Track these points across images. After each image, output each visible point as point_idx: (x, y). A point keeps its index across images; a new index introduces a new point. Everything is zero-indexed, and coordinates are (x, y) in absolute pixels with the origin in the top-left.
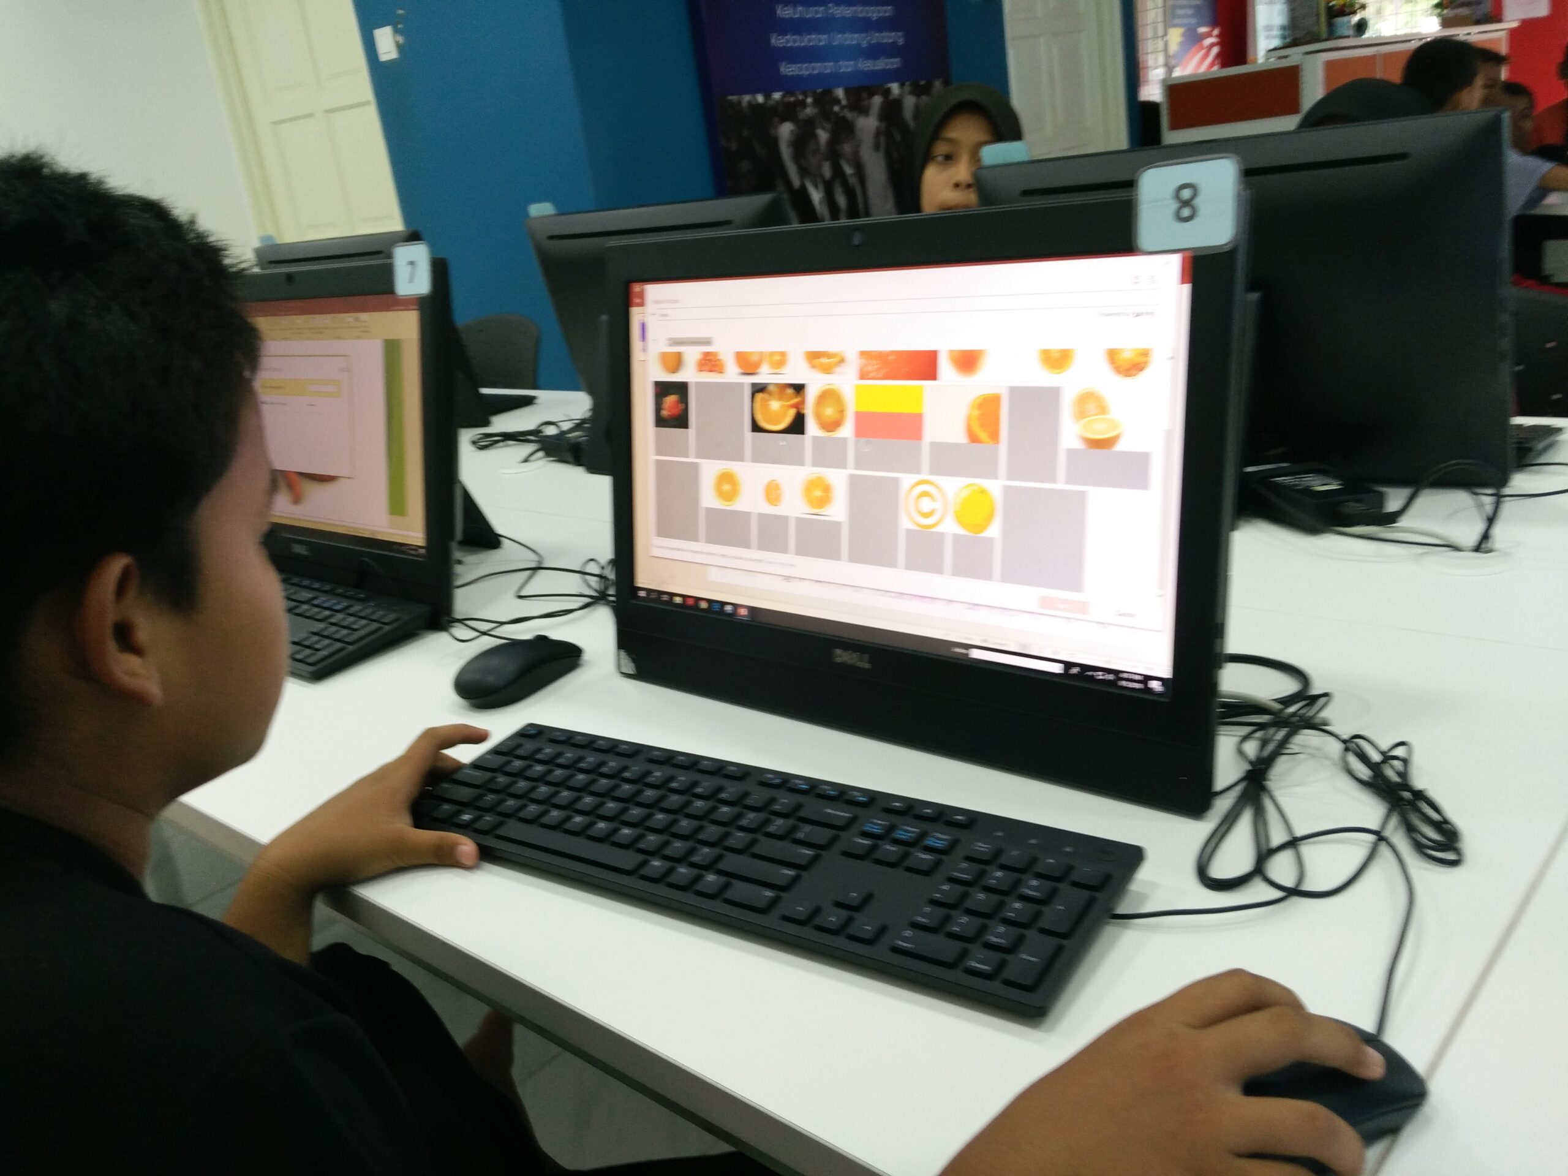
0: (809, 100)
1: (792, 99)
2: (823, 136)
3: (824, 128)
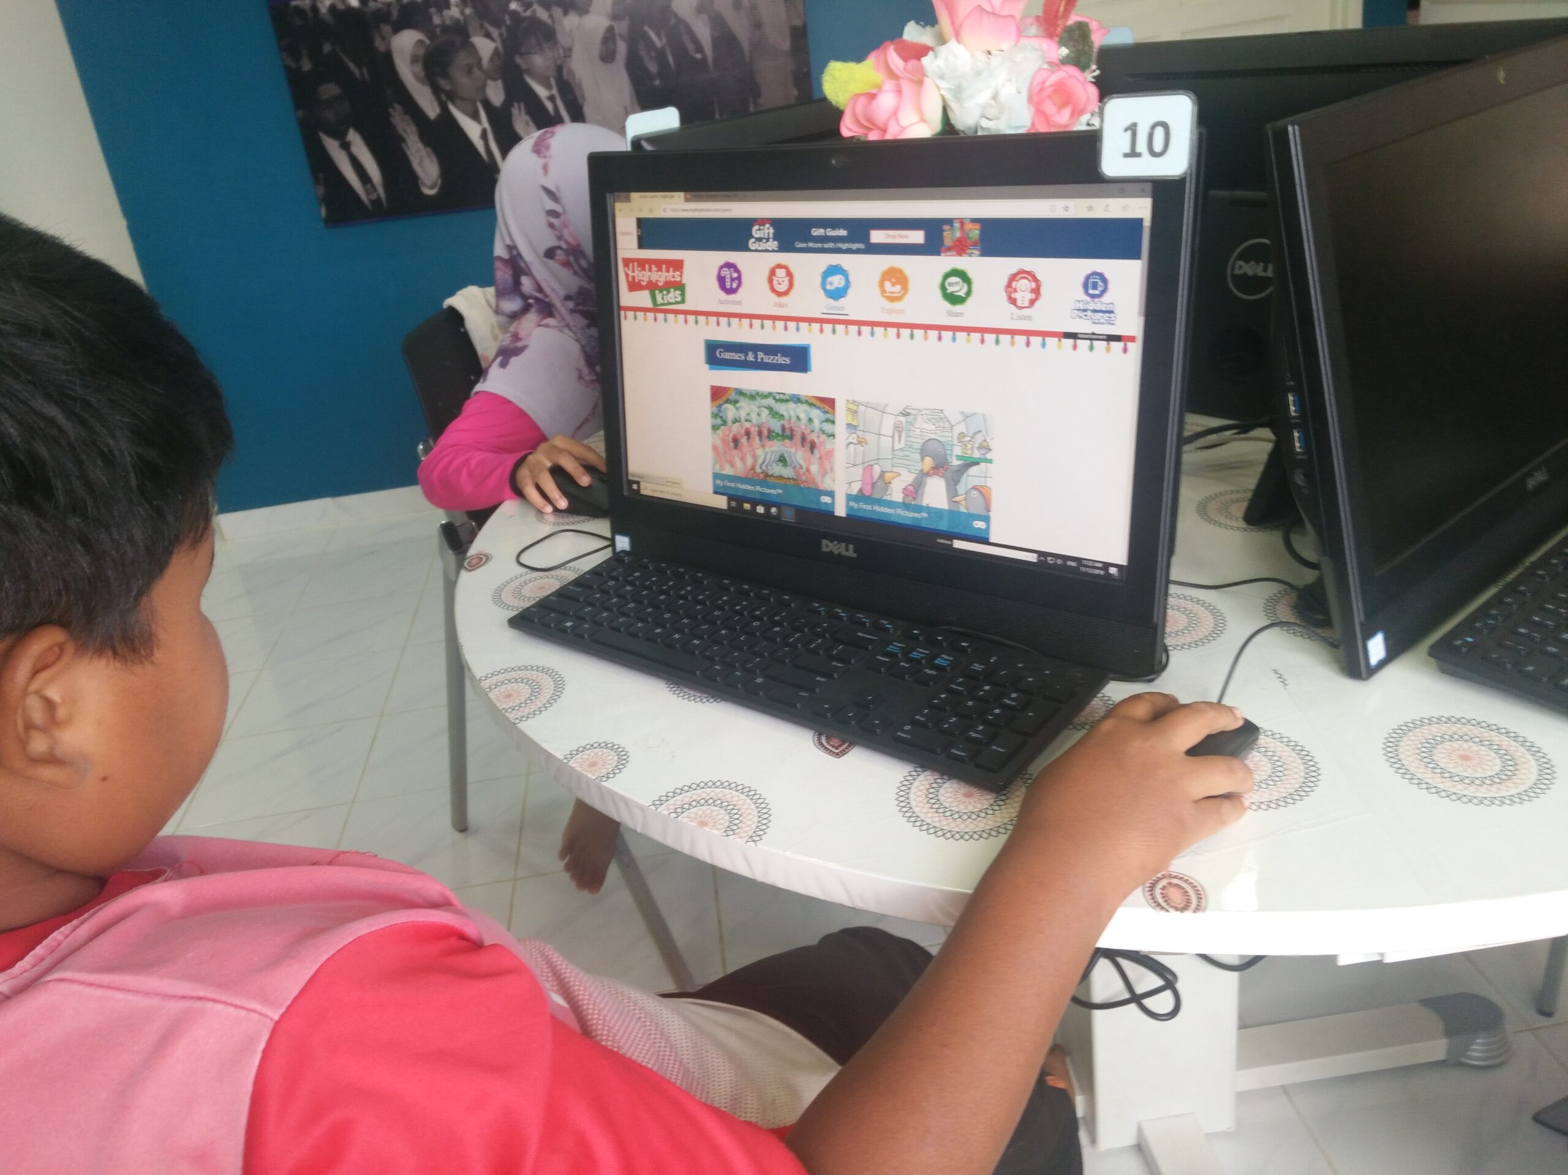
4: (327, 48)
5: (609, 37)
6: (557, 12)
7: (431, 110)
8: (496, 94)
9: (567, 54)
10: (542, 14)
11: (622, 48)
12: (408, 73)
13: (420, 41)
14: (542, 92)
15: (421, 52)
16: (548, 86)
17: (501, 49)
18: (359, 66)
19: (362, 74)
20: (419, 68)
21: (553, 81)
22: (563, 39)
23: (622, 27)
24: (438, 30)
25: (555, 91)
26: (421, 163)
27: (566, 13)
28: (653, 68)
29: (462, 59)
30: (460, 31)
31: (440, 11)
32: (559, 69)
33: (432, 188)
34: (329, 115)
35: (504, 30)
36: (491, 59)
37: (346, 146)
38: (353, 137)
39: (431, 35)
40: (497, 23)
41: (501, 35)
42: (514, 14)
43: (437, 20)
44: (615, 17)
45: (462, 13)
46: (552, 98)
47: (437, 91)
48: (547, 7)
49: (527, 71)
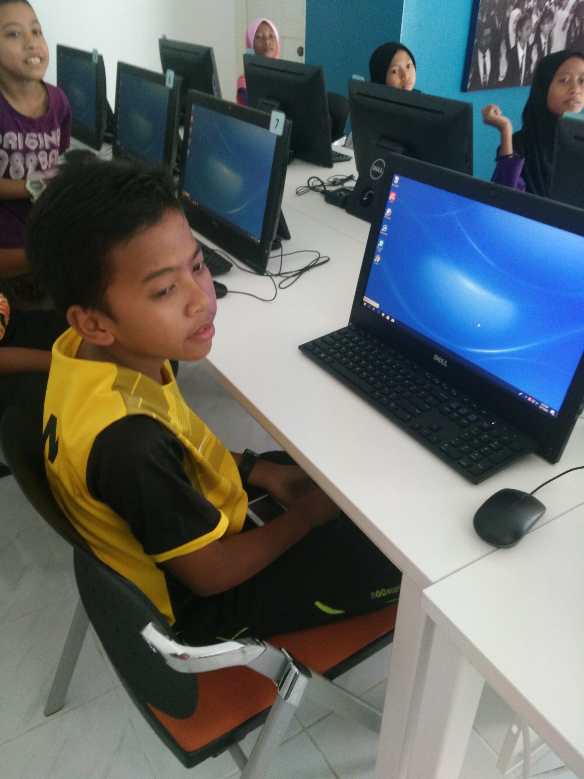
2: (535, 18)
3: (537, 14)
4: (492, 13)
5: (567, 21)
6: (557, 7)
7: (512, 45)
8: (531, 40)
9: (554, 26)
10: (553, 8)
11: (568, 25)
12: (512, 26)
13: (518, 15)
14: (544, 40)
15: (518, 19)
16: (546, 39)
17: (539, 21)
18: (499, 22)
19: (499, 26)
20: (515, 25)
21: (548, 36)
22: (555, 19)
23: (571, 17)
24: (525, 11)
25: (547, 40)
26: (503, 66)
27: (559, 9)
28: (573, 35)
29: (527, 24)
30: (530, 11)
31: (528, 2)
32: (551, 31)
33: (502, 78)
34: (484, 43)
35: (542, 13)
36: (535, 25)
37: (484, 57)
38: (488, 53)
39: (523, 12)
40: (541, 10)
41: (540, 15)
42: (546, 7)
43: (526, 6)
44: (571, 12)
45: (534, 3)
46: (545, 43)
47: (517, 36)
48: (556, 5)
49: (542, 31)
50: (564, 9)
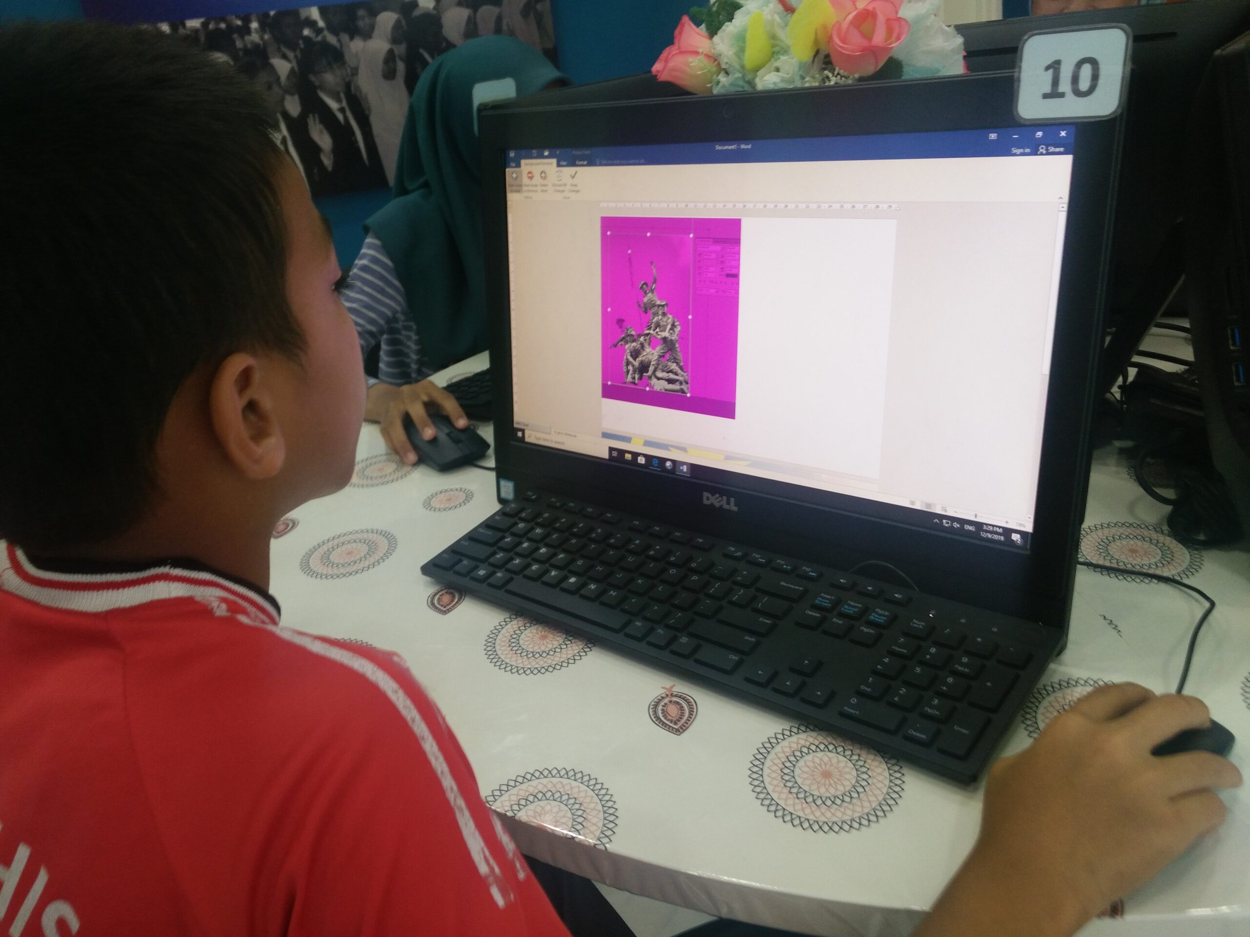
0: (254, 25)
1: (223, 26)
6: (345, 37)
9: (355, 71)
11: (401, 67)
14: (333, 104)
16: (338, 100)
22: (350, 60)
23: (400, 50)
27: (352, 38)
31: (242, 37)
32: (348, 85)
43: (239, 44)
46: (341, 110)
49: (322, 87)
50: (367, 35)
